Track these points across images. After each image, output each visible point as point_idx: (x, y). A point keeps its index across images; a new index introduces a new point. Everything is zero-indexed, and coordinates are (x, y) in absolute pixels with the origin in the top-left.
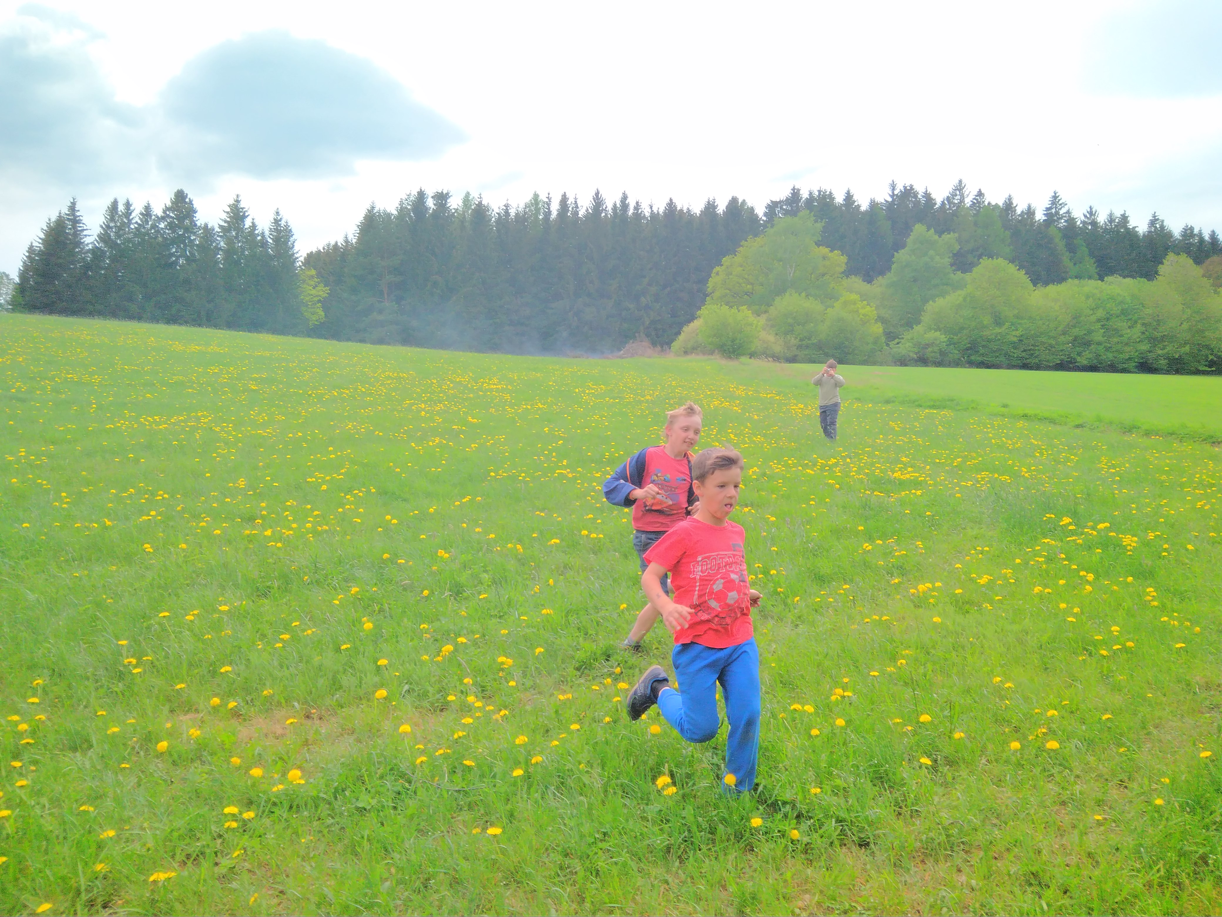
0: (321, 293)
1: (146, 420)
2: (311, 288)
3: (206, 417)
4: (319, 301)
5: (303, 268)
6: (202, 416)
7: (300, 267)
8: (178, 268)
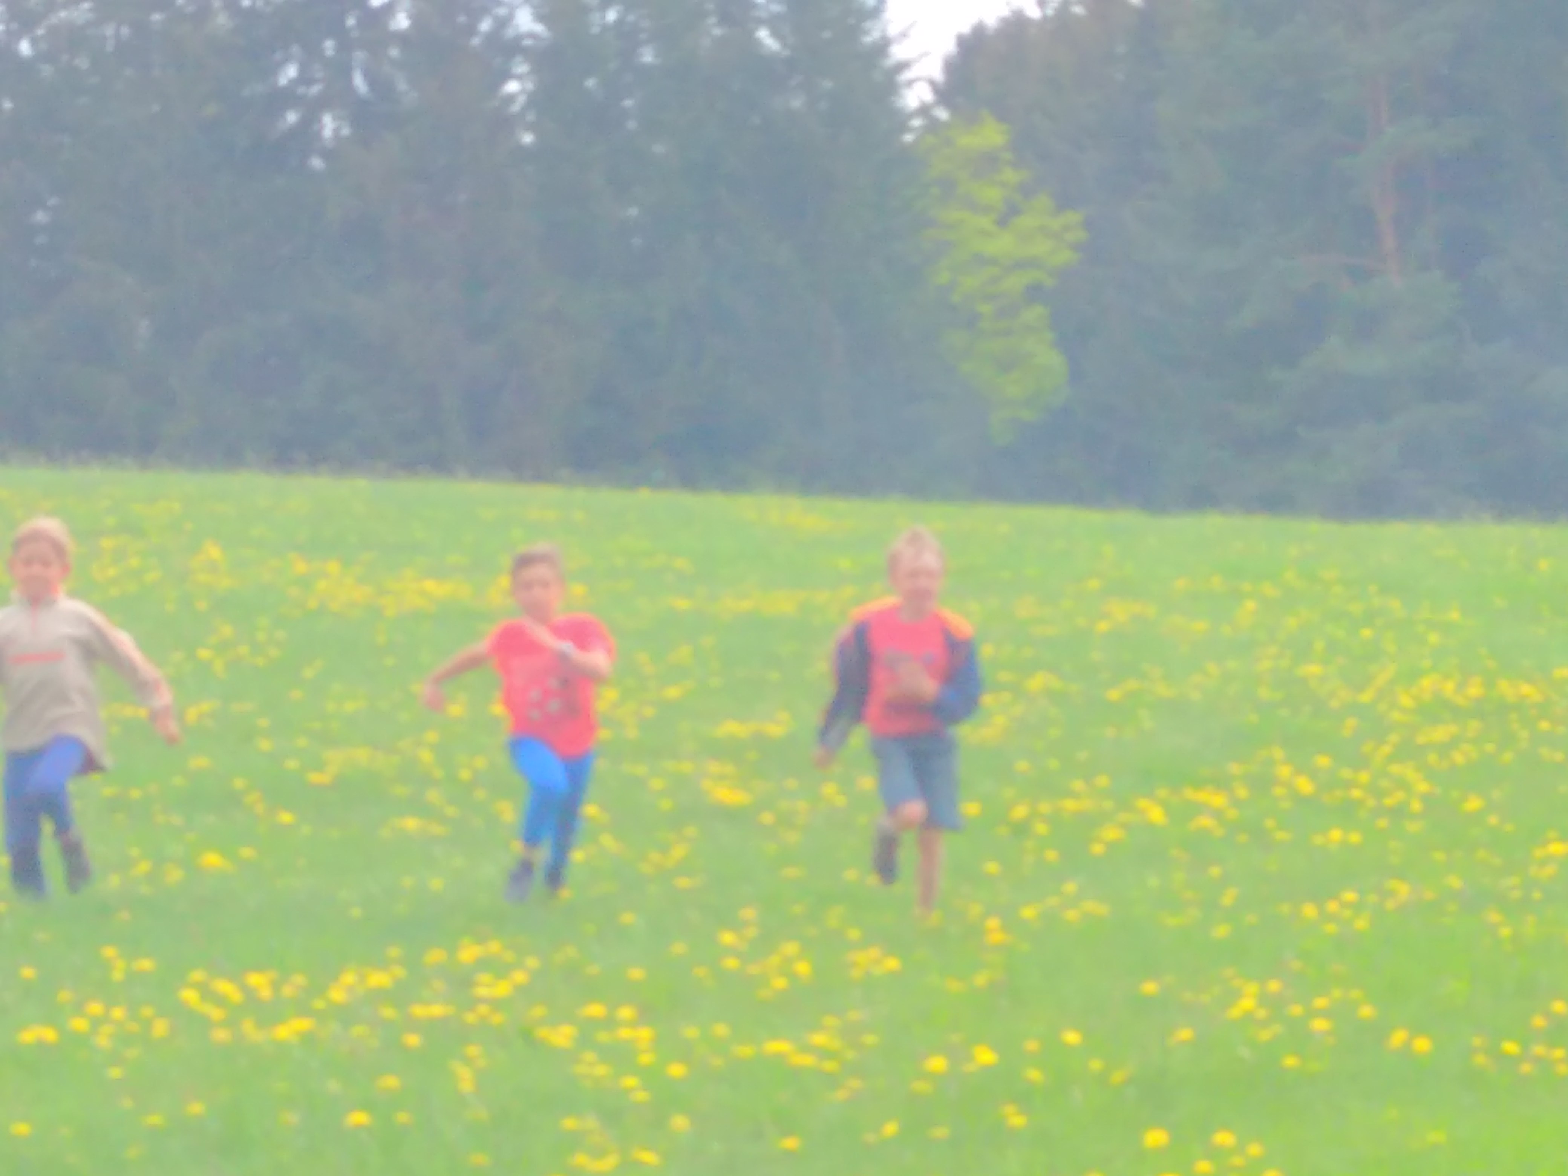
0: (1040, 248)
1: (207, 993)
2: (985, 222)
3: (501, 971)
4: (1034, 293)
5: (942, 114)
6: (483, 964)
7: (924, 110)
8: (317, 163)
